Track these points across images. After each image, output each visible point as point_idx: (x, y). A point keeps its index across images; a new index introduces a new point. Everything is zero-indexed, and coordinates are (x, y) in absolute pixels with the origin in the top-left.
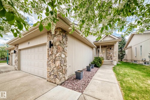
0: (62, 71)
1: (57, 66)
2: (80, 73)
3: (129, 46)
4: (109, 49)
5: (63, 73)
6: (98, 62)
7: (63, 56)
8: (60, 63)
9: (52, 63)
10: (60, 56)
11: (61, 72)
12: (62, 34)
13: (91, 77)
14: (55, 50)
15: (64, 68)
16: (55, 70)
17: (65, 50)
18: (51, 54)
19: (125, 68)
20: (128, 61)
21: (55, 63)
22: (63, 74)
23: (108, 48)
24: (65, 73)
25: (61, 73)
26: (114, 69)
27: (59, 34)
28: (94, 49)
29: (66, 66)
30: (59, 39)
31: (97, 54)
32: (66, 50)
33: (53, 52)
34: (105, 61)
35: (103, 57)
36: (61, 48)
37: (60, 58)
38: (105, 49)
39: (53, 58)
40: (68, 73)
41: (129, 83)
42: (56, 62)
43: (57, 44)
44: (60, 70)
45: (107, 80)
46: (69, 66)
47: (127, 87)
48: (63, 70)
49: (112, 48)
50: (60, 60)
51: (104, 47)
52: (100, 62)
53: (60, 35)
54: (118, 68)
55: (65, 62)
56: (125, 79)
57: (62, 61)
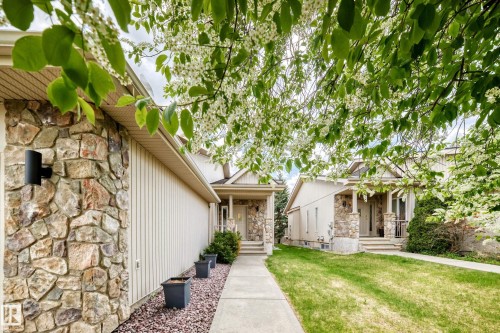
0: (108, 286)
1: (82, 268)
2: (183, 285)
3: (295, 205)
4: (253, 211)
5: (111, 293)
6: (228, 247)
7: (111, 225)
8: (97, 254)
9: (50, 255)
10: (96, 223)
11: (104, 290)
12: (105, 134)
13: (214, 295)
14: (65, 197)
15: (114, 274)
16: (72, 285)
17: (119, 203)
18: (35, 216)
19: (291, 261)
20: (293, 244)
21: (66, 256)
22: (110, 298)
23: (250, 208)
24: (119, 291)
25: (101, 297)
26: (269, 264)
27: (91, 132)
28: (213, 205)
29: (123, 264)
30: (94, 154)
31: (220, 223)
32: (124, 203)
33: (53, 206)
34: (244, 244)
35: (239, 233)
36: (101, 191)
37: (99, 231)
38: (242, 208)
39: (54, 234)
40: (129, 293)
41: (306, 293)
42: (73, 253)
43: (84, 170)
44: (100, 282)
45: (261, 295)
46: (134, 265)
47: (304, 302)
48: (112, 282)
49: (261, 208)
50: (98, 240)
51: (240, 201)
52: (231, 246)
53: (99, 135)
54: (276, 261)
55: (119, 250)
56: (298, 286)
57: (106, 247)
